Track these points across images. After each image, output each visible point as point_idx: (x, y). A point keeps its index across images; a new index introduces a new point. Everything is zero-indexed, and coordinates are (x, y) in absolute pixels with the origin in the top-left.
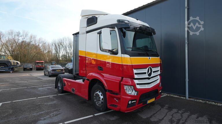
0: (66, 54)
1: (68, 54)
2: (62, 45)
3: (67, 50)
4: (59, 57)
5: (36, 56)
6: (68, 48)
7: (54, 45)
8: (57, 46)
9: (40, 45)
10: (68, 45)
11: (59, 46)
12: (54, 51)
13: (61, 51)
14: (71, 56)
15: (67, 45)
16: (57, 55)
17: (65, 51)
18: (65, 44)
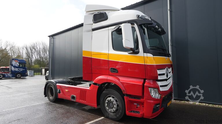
0: (39, 58)
1: (43, 59)
2: (35, 50)
3: (41, 55)
4: (31, 62)
5: (2, 61)
6: (42, 52)
7: (25, 49)
8: (29, 50)
9: (7, 48)
10: (42, 49)
11: (31, 49)
12: (25, 56)
13: (34, 56)
14: (46, 61)
15: (40, 50)
16: (29, 60)
17: (38, 56)
18: (38, 48)
